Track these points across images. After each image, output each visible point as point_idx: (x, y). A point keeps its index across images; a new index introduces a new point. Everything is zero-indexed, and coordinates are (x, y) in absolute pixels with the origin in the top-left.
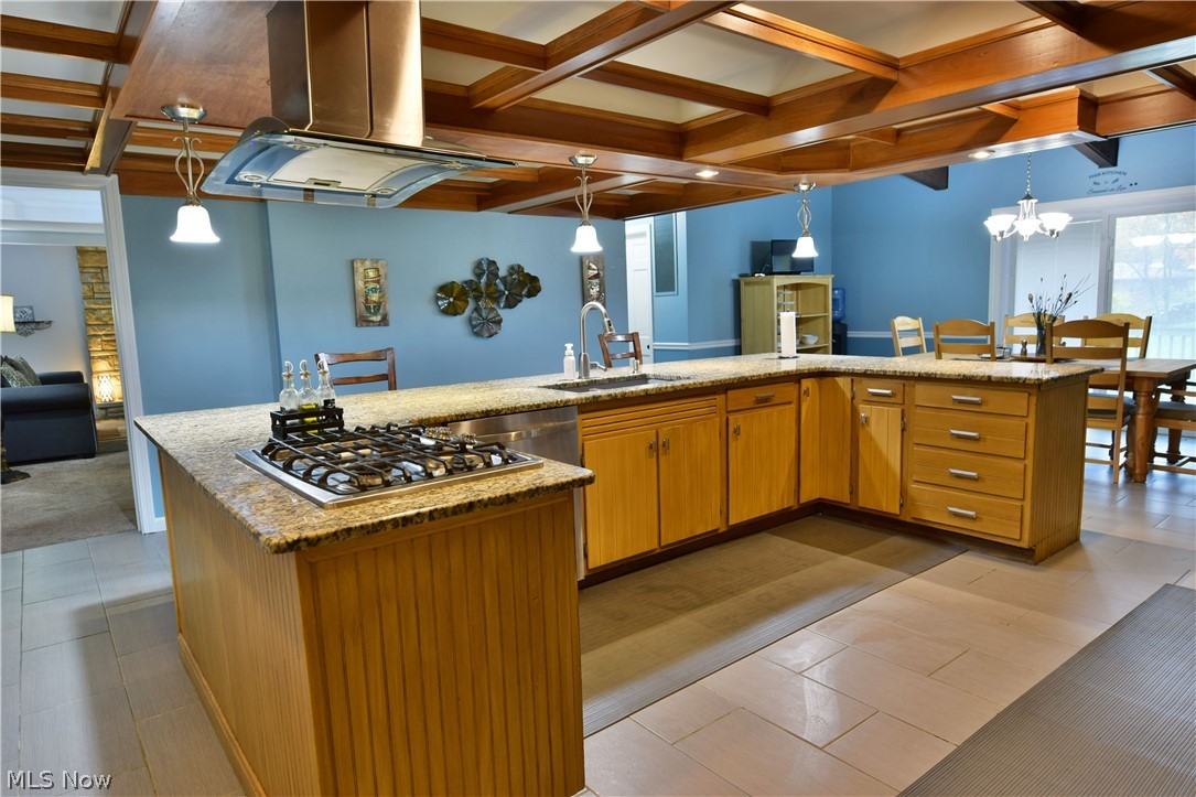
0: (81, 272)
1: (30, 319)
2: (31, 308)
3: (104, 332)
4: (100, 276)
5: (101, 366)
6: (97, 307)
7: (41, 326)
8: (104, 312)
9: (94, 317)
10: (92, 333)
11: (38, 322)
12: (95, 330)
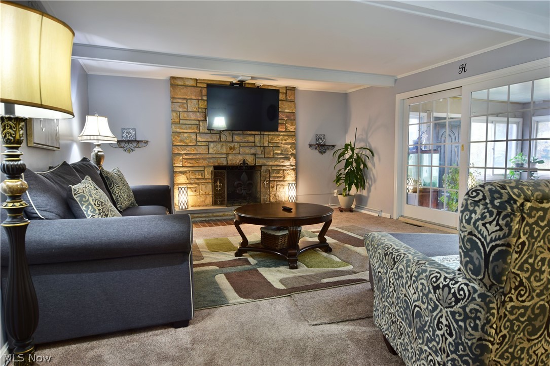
0: (172, 102)
1: (133, 139)
2: (135, 130)
3: (185, 152)
4: (185, 105)
5: (181, 179)
6: (181, 131)
7: (140, 145)
8: (186, 135)
9: (179, 139)
10: (177, 152)
11: (138, 141)
12: (178, 150)
